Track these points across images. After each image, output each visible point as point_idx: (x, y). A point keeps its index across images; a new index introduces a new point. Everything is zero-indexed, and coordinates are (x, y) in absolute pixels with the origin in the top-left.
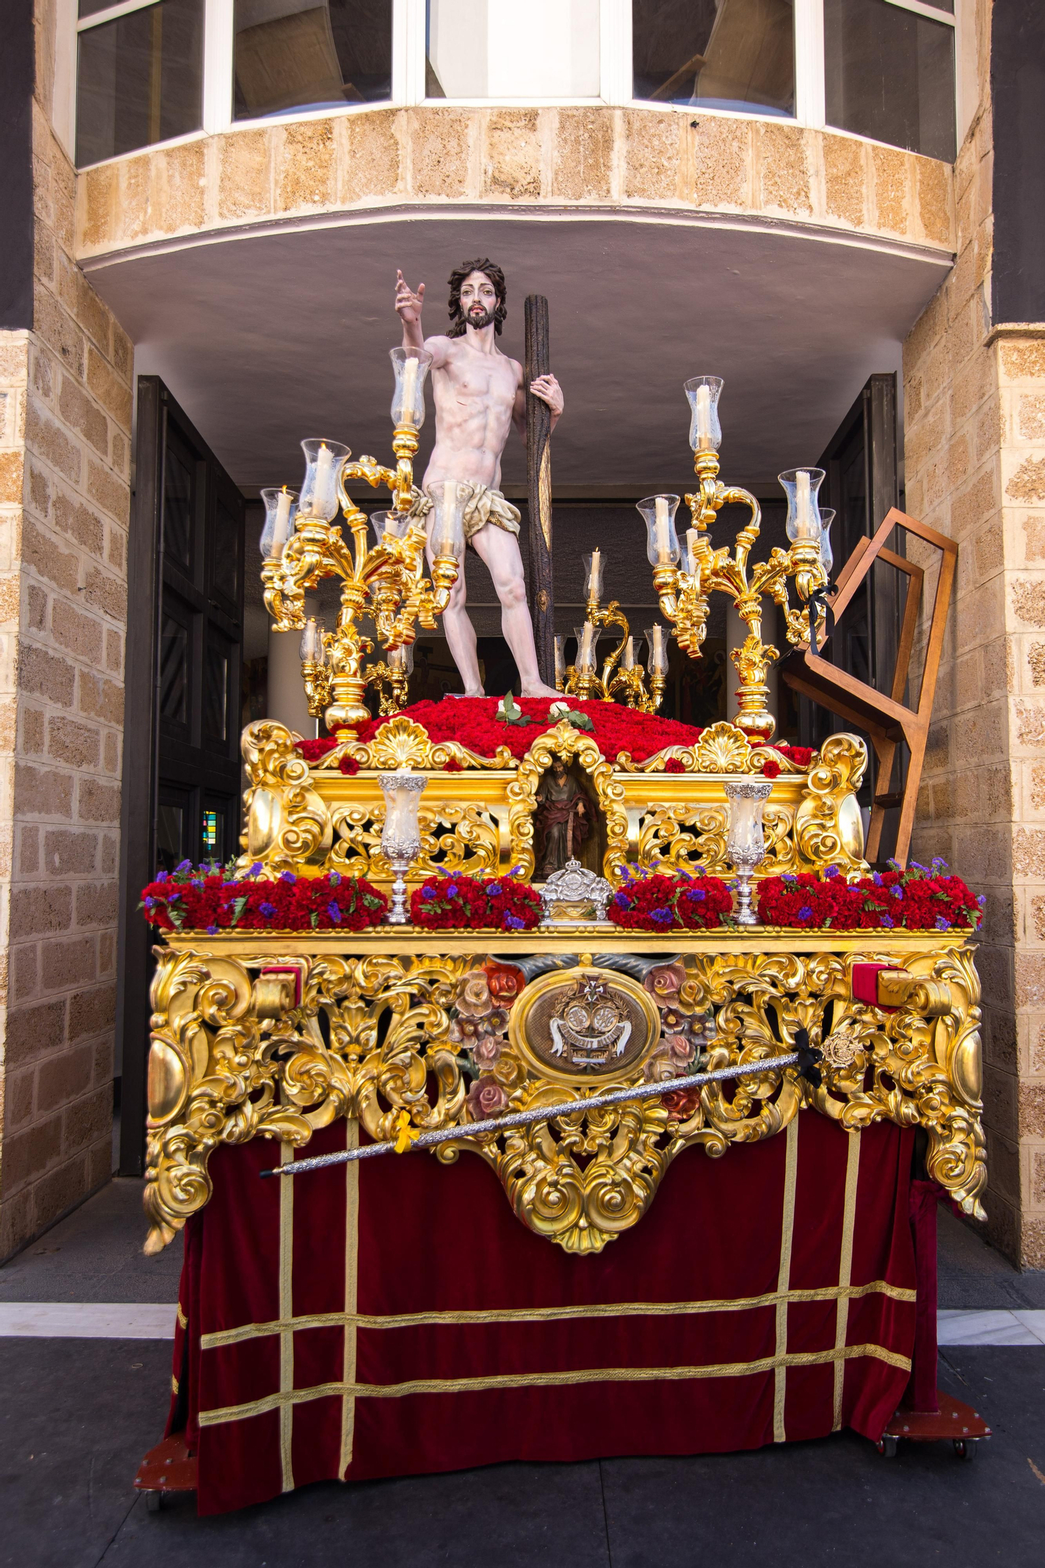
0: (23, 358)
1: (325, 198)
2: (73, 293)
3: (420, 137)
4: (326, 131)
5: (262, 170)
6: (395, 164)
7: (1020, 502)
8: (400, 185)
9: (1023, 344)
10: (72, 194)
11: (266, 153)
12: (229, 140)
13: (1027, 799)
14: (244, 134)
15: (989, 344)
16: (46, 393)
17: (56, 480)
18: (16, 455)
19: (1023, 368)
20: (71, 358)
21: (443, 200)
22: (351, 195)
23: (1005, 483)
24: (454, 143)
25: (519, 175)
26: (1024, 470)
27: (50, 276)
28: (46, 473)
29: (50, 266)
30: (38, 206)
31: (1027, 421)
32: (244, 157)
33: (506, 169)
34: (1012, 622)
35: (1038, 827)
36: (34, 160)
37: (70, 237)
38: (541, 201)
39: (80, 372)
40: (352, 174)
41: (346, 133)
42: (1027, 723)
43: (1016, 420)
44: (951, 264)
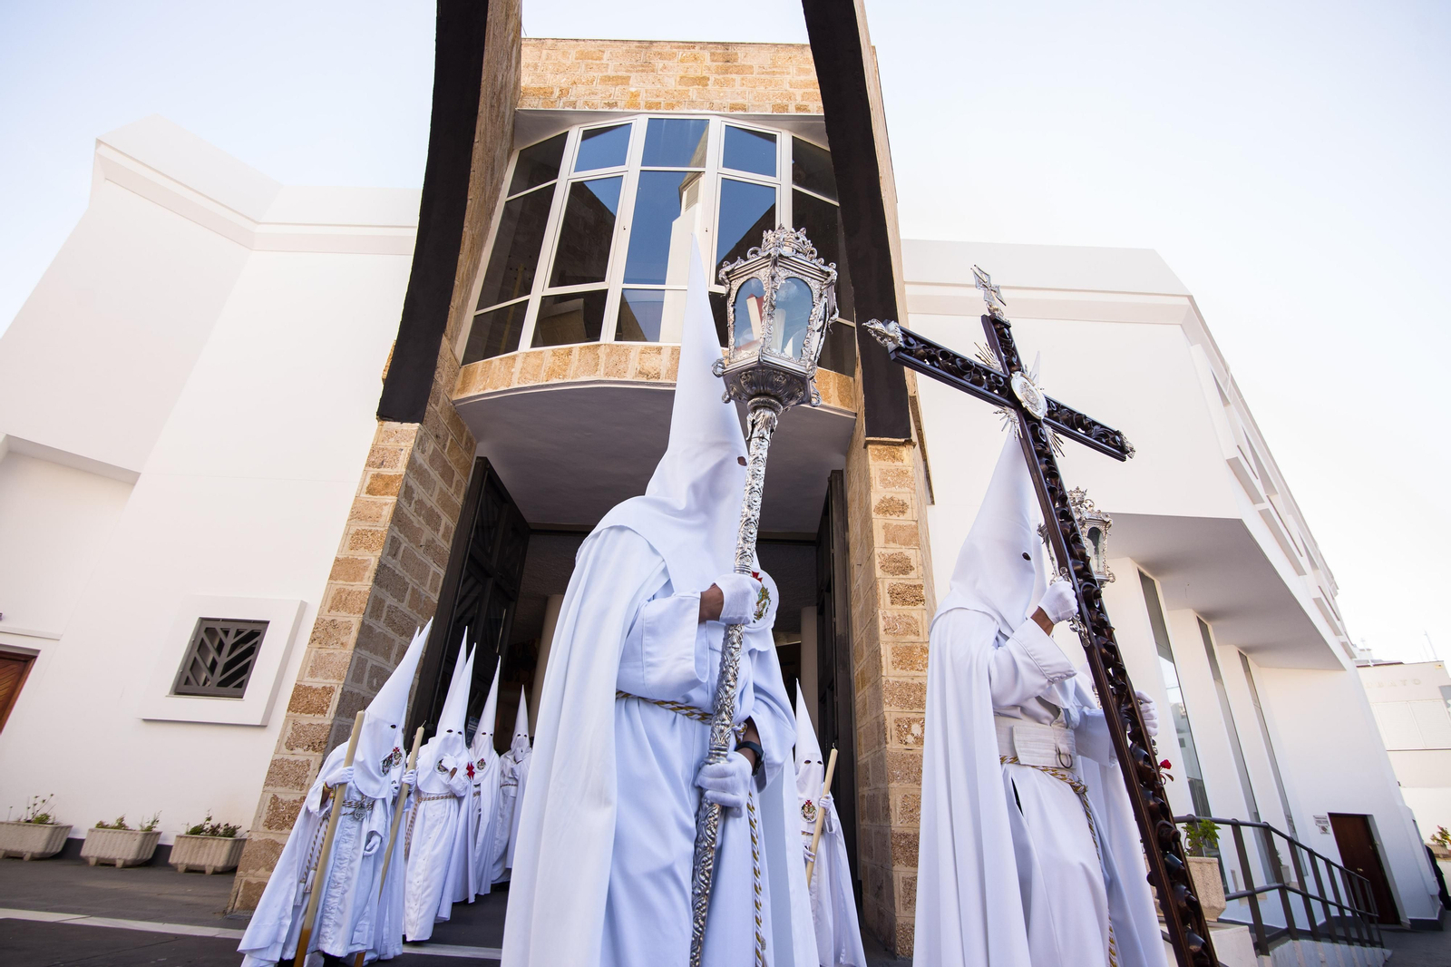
0: (414, 435)
1: (564, 377)
2: (448, 414)
3: (609, 355)
4: (570, 352)
5: (539, 366)
6: (597, 365)
7: (881, 516)
8: (598, 372)
9: (880, 447)
10: (457, 375)
11: (542, 359)
12: (528, 355)
13: (890, 664)
14: (534, 353)
15: (865, 447)
16: (423, 452)
17: (419, 491)
18: (400, 476)
19: (880, 457)
20: (440, 441)
21: (617, 379)
22: (576, 375)
23: (873, 508)
24: (624, 357)
25: (651, 371)
26: (882, 502)
27: (437, 405)
28: (414, 487)
29: (438, 400)
30: (437, 375)
31: (883, 480)
32: (532, 361)
33: (645, 368)
34: (879, 573)
35: (896, 679)
36: (439, 357)
37: (451, 391)
38: (660, 381)
39: (444, 447)
40: (578, 368)
41: (578, 353)
42: (888, 623)
43: (878, 479)
44: (854, 417)
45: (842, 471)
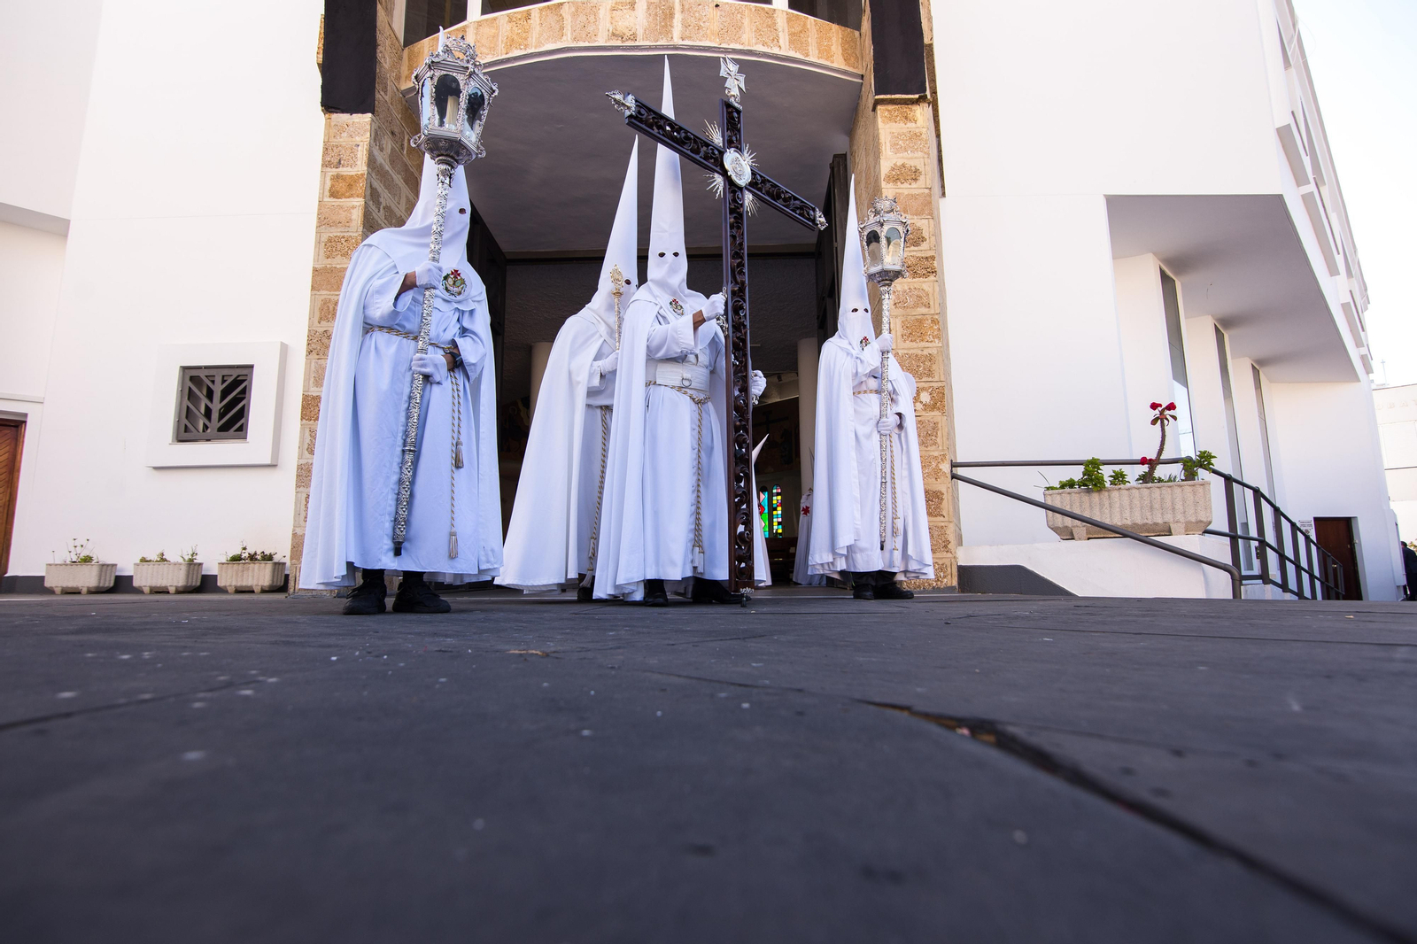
0: (367, 127)
1: (526, 45)
2: (400, 105)
3: (575, 16)
4: (528, 16)
5: (495, 36)
6: (562, 28)
7: (891, 185)
8: (564, 38)
9: (890, 107)
10: (401, 56)
11: (497, 28)
12: (479, 24)
13: (900, 337)
14: (486, 20)
15: (874, 109)
16: (381, 149)
17: (387, 196)
18: (361, 174)
19: (891, 119)
20: (396, 138)
21: (587, 44)
22: (540, 44)
23: (883, 177)
24: (592, 17)
25: (626, 31)
26: (893, 169)
27: (386, 94)
28: (378, 188)
29: (386, 88)
30: (379, 53)
31: (894, 145)
32: (486, 30)
33: (619, 29)
35: (906, 352)
36: (378, 33)
37: (398, 78)
38: (637, 43)
40: (541, 34)
41: (538, 15)
42: (898, 298)
43: (888, 144)
44: (861, 81)
45: (845, 155)
